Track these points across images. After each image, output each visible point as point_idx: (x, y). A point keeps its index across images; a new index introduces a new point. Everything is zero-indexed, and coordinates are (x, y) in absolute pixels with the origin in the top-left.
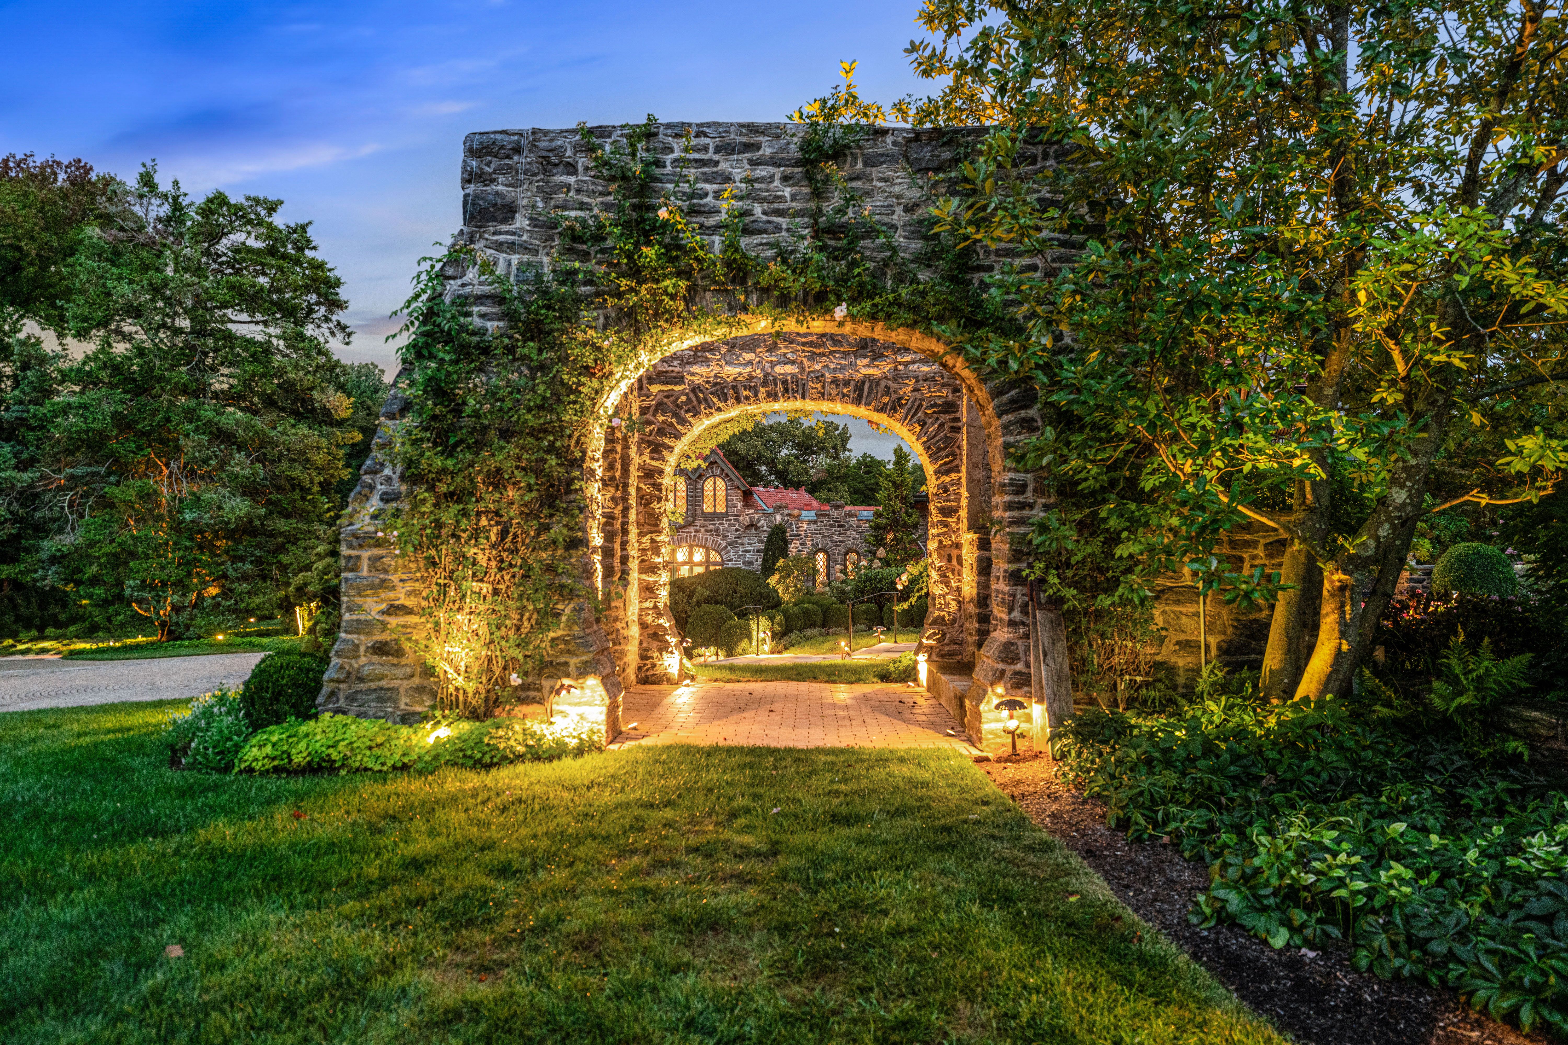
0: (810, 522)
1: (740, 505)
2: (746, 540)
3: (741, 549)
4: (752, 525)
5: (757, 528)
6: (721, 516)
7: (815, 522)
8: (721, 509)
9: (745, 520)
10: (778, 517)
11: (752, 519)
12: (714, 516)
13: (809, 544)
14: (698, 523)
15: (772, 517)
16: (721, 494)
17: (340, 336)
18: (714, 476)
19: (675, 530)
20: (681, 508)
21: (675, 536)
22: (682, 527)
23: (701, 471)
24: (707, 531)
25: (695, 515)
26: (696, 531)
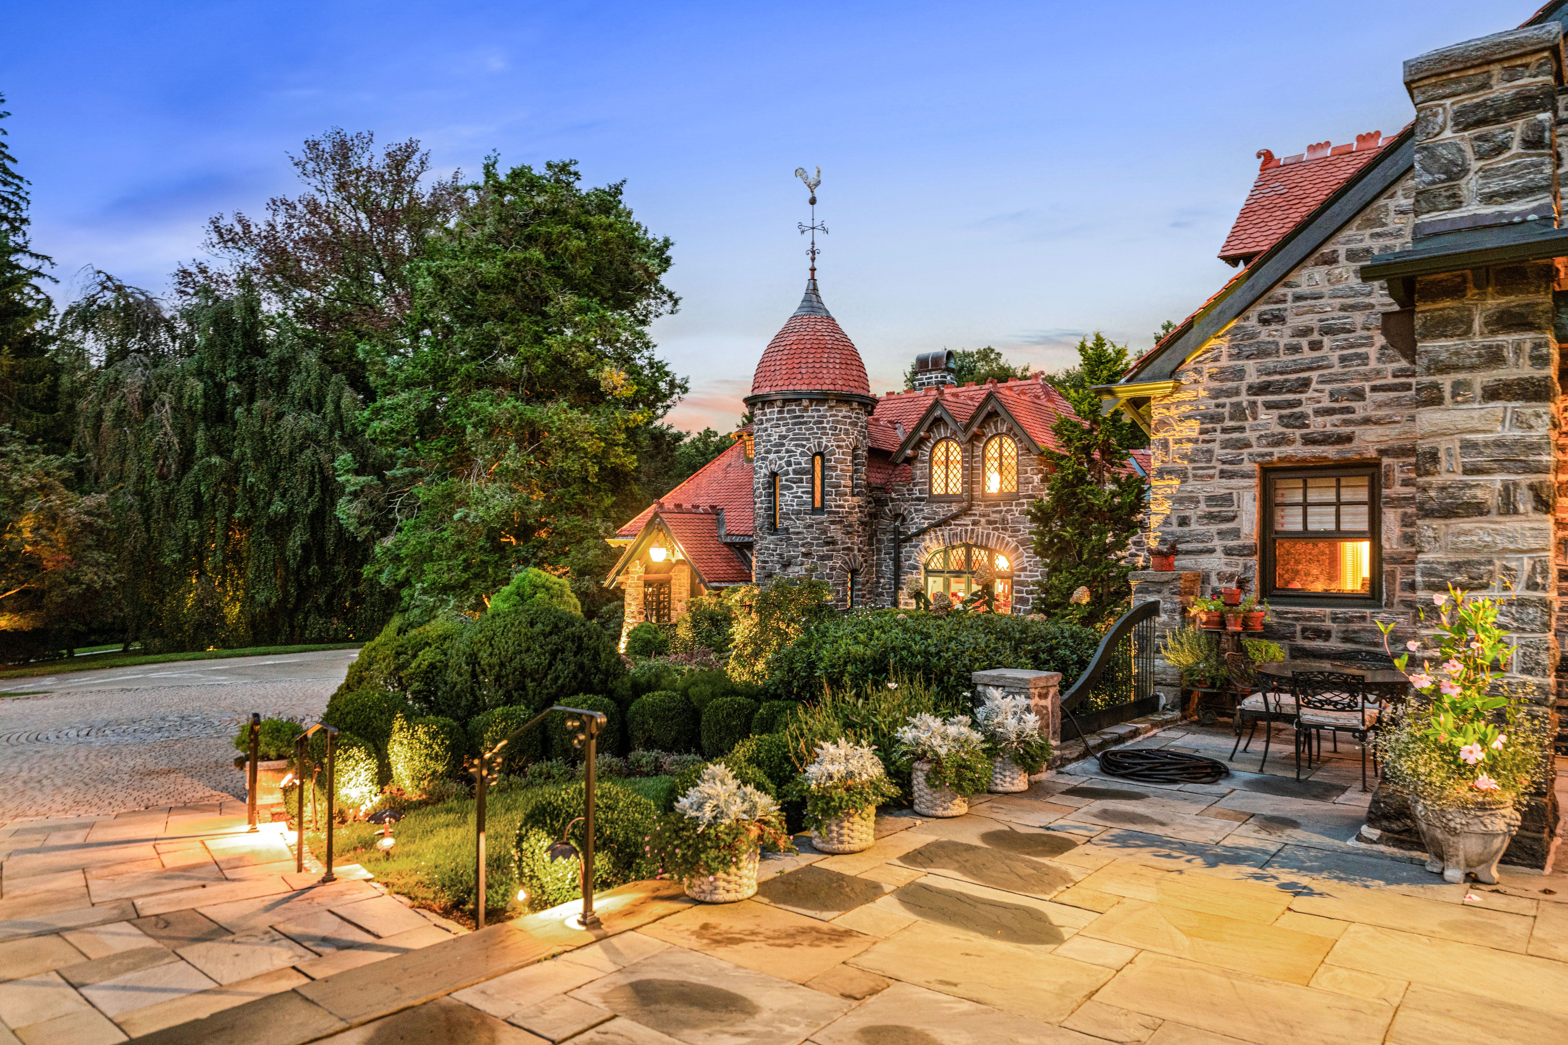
1: (1036, 479)
6: (1010, 498)
8: (1010, 487)
12: (1001, 498)
14: (978, 510)
16: (1011, 463)
18: (1000, 435)
19: (944, 522)
20: (956, 487)
21: (946, 531)
22: (955, 517)
23: (975, 429)
24: (989, 522)
25: (972, 498)
26: (975, 523)
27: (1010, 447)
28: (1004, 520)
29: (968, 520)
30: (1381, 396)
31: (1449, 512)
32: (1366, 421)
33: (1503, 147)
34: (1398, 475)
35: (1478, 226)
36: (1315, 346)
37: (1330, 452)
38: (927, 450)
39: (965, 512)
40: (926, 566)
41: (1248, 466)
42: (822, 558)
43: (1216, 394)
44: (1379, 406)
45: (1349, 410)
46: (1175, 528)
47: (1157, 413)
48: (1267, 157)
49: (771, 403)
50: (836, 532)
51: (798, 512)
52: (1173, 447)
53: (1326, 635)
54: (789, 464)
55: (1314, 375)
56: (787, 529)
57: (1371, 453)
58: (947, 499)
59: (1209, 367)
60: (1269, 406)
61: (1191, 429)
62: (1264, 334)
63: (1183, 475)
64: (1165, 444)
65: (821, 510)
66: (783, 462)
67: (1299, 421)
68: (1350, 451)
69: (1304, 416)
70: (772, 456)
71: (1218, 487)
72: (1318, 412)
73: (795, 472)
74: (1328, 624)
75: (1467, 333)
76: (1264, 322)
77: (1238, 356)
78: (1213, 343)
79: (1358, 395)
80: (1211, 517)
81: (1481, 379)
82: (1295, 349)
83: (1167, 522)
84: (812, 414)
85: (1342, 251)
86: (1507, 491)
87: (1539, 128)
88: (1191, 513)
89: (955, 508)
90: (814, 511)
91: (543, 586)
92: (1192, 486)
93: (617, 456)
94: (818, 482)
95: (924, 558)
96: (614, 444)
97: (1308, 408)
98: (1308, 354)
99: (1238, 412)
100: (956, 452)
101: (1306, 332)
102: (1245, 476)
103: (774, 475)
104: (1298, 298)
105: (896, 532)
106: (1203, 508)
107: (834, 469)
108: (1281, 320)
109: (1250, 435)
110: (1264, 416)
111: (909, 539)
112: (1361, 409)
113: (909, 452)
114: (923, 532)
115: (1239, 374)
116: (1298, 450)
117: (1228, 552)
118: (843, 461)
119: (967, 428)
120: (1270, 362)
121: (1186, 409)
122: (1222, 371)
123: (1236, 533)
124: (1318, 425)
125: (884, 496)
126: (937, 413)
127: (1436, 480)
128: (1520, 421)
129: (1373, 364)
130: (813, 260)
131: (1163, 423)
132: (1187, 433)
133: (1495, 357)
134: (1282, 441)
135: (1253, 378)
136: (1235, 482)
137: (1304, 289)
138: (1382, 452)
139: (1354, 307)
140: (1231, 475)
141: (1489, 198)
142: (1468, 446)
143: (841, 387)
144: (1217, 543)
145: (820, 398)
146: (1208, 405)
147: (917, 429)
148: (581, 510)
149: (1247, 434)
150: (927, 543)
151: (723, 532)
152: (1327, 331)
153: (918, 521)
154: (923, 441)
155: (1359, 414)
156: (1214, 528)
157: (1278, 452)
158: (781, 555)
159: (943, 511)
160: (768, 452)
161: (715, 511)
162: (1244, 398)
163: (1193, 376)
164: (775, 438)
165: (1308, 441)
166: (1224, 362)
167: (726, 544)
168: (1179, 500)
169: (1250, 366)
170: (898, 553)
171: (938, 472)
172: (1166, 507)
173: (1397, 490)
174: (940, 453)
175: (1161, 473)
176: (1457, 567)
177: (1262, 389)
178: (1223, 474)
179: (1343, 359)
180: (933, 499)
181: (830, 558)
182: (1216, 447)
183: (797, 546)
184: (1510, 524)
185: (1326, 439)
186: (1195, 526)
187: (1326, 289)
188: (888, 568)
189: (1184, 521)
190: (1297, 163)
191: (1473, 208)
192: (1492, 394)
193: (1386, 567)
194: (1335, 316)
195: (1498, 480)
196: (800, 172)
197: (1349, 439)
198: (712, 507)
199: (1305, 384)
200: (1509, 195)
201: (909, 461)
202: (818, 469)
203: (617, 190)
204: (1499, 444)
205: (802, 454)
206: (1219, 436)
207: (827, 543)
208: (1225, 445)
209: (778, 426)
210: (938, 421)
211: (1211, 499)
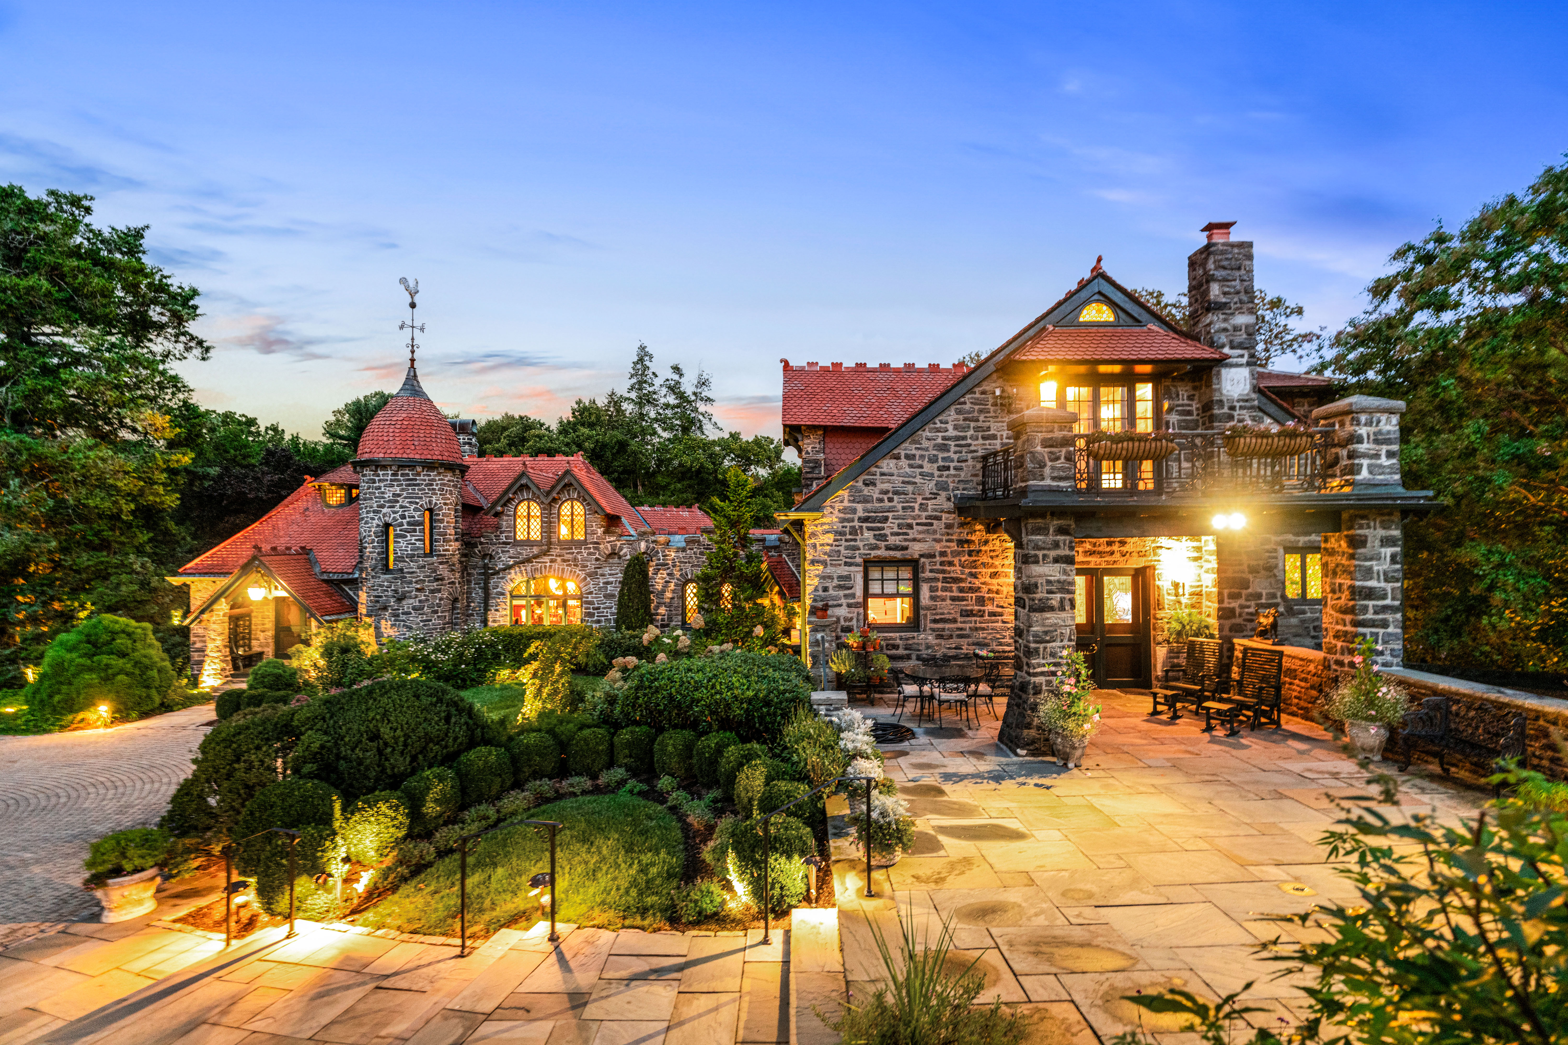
0: (678, 550)
1: (600, 531)
2: (607, 571)
3: (602, 580)
4: (613, 554)
5: (620, 557)
6: (579, 544)
7: (684, 550)
8: (580, 536)
9: (606, 548)
10: (643, 545)
11: (613, 549)
12: (572, 543)
13: (677, 574)
14: (554, 552)
15: (636, 545)
16: (580, 520)
17: (197, 352)
18: (572, 500)
19: (528, 560)
20: (536, 535)
21: (529, 567)
22: (536, 557)
23: (554, 495)
24: (564, 561)
25: (550, 543)
26: (552, 561)
27: (579, 508)
28: (575, 559)
29: (547, 559)
30: (920, 528)
31: (1042, 610)
32: (914, 540)
33: (1058, 458)
34: (928, 567)
35: (1051, 490)
36: (891, 500)
37: (898, 554)
38: (512, 507)
39: (545, 553)
40: (511, 593)
41: (859, 560)
42: (432, 592)
43: (843, 520)
44: (920, 532)
45: (906, 534)
46: (821, 593)
47: (809, 529)
48: (786, 364)
49: (384, 467)
50: (443, 570)
51: (413, 556)
52: (819, 548)
53: (896, 647)
54: (403, 517)
55: (890, 515)
56: (401, 570)
57: (916, 556)
58: (528, 543)
59: (838, 506)
60: (869, 529)
61: (829, 538)
62: (866, 491)
63: (824, 563)
64: (814, 546)
65: (431, 554)
66: (397, 516)
67: (883, 537)
68: (907, 554)
69: (885, 535)
70: (385, 510)
71: (844, 570)
72: (892, 534)
73: (409, 523)
74: (898, 642)
75: (1047, 534)
76: (866, 485)
77: (853, 501)
78: (840, 492)
79: (910, 526)
80: (840, 587)
81: (1053, 554)
82: (881, 500)
83: (816, 590)
84: (424, 477)
85: (903, 454)
86: (1062, 600)
87: (1069, 452)
88: (830, 584)
89: (536, 550)
90: (426, 555)
91: (123, 632)
92: (829, 570)
93: (157, 494)
94: (427, 531)
95: (509, 587)
96: (151, 482)
97: (887, 531)
98: (887, 504)
99: (853, 531)
100: (536, 509)
101: (886, 492)
102: (857, 565)
103: (387, 526)
104: (882, 474)
105: (486, 567)
106: (836, 582)
107: (442, 521)
108: (874, 484)
109: (860, 544)
110: (868, 534)
111: (497, 573)
112: (912, 534)
113: (499, 508)
114: (510, 567)
115: (854, 511)
116: (882, 553)
117: (849, 606)
118: (448, 515)
119: (548, 493)
120: (869, 506)
121: (826, 527)
122: (845, 508)
123: (853, 596)
124: (893, 540)
125: (473, 541)
126: (524, 481)
127: (1038, 596)
128: (1065, 572)
129: (917, 512)
130: (413, 352)
131: (813, 535)
132: (827, 541)
133: (1056, 545)
134: (877, 548)
135: (860, 513)
136: (853, 568)
137: (885, 470)
138: (921, 556)
139: (908, 483)
140: (851, 564)
141: (1053, 479)
142: (1049, 582)
143: (446, 458)
144: (843, 601)
145: (430, 466)
146: (838, 526)
147: (506, 492)
148: (105, 545)
149: (858, 543)
150: (513, 575)
151: (317, 570)
152: (896, 493)
153: (504, 558)
154: (510, 500)
155: (911, 537)
156: (841, 593)
157: (874, 553)
158: (396, 591)
159: (526, 552)
160: (383, 506)
161: (305, 551)
162: (856, 524)
163: (830, 509)
164: (388, 495)
165: (888, 548)
166: (846, 504)
167: (324, 581)
168: (823, 578)
169: (859, 507)
170: (486, 583)
171: (521, 524)
172: (816, 581)
173: (928, 574)
174: (522, 509)
175: (813, 562)
176: (1046, 633)
177: (865, 520)
178: (846, 564)
179: (904, 508)
180: (517, 543)
181: (439, 591)
182: (842, 549)
183: (411, 582)
184: (1063, 615)
185: (896, 548)
186: (831, 592)
187: (895, 472)
188: (477, 594)
189: (825, 589)
190: (801, 370)
191: (1048, 482)
192: (1056, 560)
193: (922, 612)
194: (899, 486)
195: (1059, 596)
196: (403, 281)
197: (906, 548)
198: (303, 548)
199: (886, 519)
200: (1061, 479)
201: (497, 515)
202: (427, 521)
203: (138, 234)
204: (1059, 581)
205: (415, 510)
206: (843, 543)
207: (437, 580)
208: (847, 548)
209: (392, 486)
210: (525, 487)
211: (840, 578)
